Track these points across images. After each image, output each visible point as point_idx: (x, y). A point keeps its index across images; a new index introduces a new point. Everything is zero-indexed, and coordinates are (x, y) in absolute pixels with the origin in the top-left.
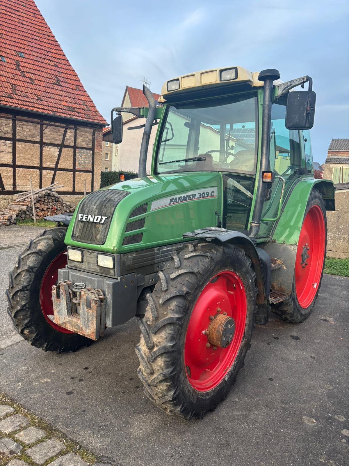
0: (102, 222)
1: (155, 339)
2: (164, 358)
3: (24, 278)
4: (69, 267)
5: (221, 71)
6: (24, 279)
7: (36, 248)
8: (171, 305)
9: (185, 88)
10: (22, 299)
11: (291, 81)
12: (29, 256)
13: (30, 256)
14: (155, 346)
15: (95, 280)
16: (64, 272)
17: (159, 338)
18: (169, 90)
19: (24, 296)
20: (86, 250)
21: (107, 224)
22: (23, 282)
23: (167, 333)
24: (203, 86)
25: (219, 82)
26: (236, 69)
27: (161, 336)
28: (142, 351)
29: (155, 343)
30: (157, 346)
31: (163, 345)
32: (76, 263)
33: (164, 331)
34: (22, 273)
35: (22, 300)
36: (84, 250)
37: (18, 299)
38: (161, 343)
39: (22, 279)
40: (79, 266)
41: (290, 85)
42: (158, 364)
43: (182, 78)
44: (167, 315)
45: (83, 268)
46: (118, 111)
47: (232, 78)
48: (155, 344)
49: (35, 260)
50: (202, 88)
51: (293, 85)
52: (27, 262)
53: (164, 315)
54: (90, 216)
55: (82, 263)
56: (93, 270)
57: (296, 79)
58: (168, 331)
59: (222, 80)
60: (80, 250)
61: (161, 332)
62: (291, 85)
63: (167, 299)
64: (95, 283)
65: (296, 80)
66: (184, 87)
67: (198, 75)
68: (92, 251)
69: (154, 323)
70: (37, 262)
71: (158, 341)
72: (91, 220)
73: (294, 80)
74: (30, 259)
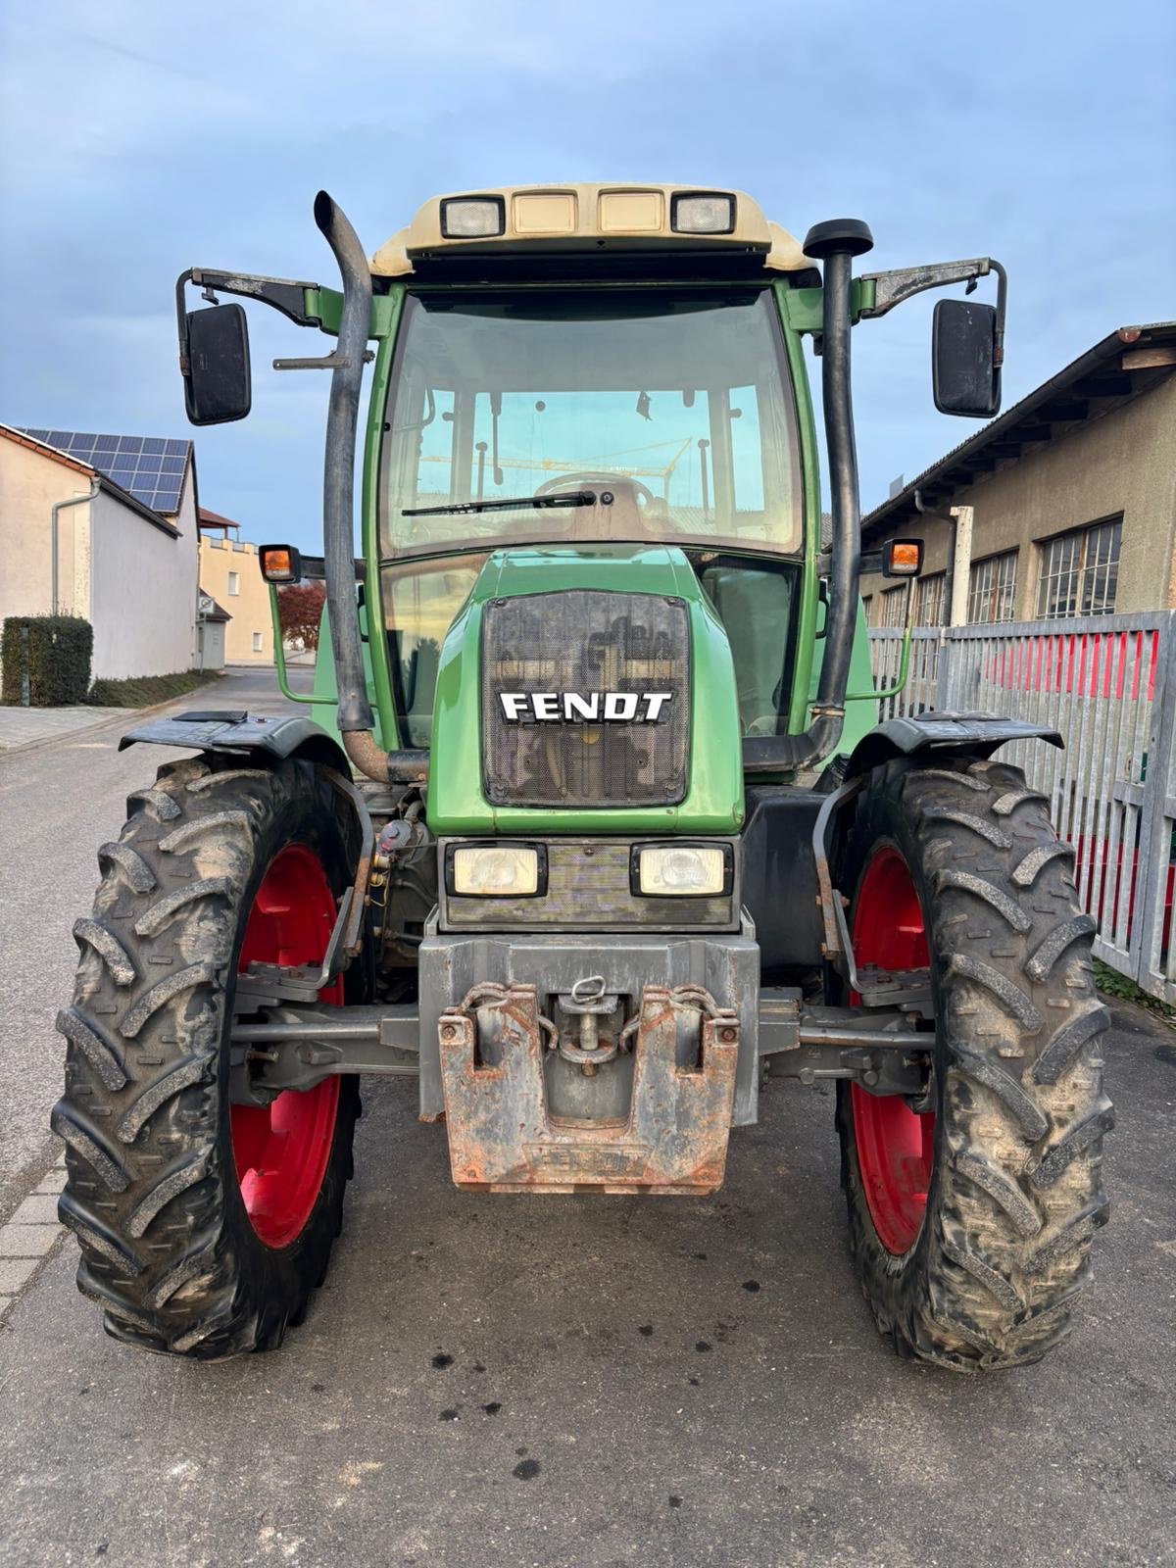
0: (652, 713)
1: (1052, 1101)
2: (1091, 1156)
3: (190, 1024)
4: (445, 927)
5: (677, 197)
6: (193, 1032)
7: (193, 875)
8: (1069, 971)
9: (528, 236)
10: (193, 1129)
11: (929, 268)
12: (179, 917)
13: (186, 920)
14: (1056, 1127)
15: (663, 954)
16: (456, 949)
17: (1067, 1094)
18: (450, 231)
19: (204, 1114)
20: (560, 840)
21: (676, 724)
22: (191, 1046)
23: (1092, 1069)
24: (601, 241)
25: (668, 233)
26: (732, 198)
27: (1075, 1086)
28: (989, 1163)
29: (1053, 1114)
30: (1062, 1122)
31: (1082, 1114)
32: (497, 902)
33: (1079, 1066)
34: (172, 1005)
35: (193, 1137)
36: (550, 840)
37: (175, 1136)
38: (1077, 1109)
39: (181, 1034)
40: (520, 913)
41: (925, 280)
42: (1075, 1184)
43: (515, 195)
44: (1071, 1009)
45: (544, 918)
46: (205, 285)
47: (719, 228)
48: (1054, 1119)
49: (214, 929)
50: (595, 246)
51: (939, 279)
52: (177, 946)
53: (1060, 1012)
54: (572, 699)
55: (538, 900)
56: (610, 918)
57: (947, 264)
58: (1095, 1062)
59: (679, 228)
60: (531, 845)
61: (1070, 1070)
62: (930, 278)
63: (1056, 955)
64: (664, 965)
65: (948, 266)
66: (523, 230)
67: (588, 196)
68: (594, 841)
69: (1032, 1050)
70: (223, 939)
71: (1065, 1105)
72: (590, 712)
73: (939, 265)
74: (191, 929)
